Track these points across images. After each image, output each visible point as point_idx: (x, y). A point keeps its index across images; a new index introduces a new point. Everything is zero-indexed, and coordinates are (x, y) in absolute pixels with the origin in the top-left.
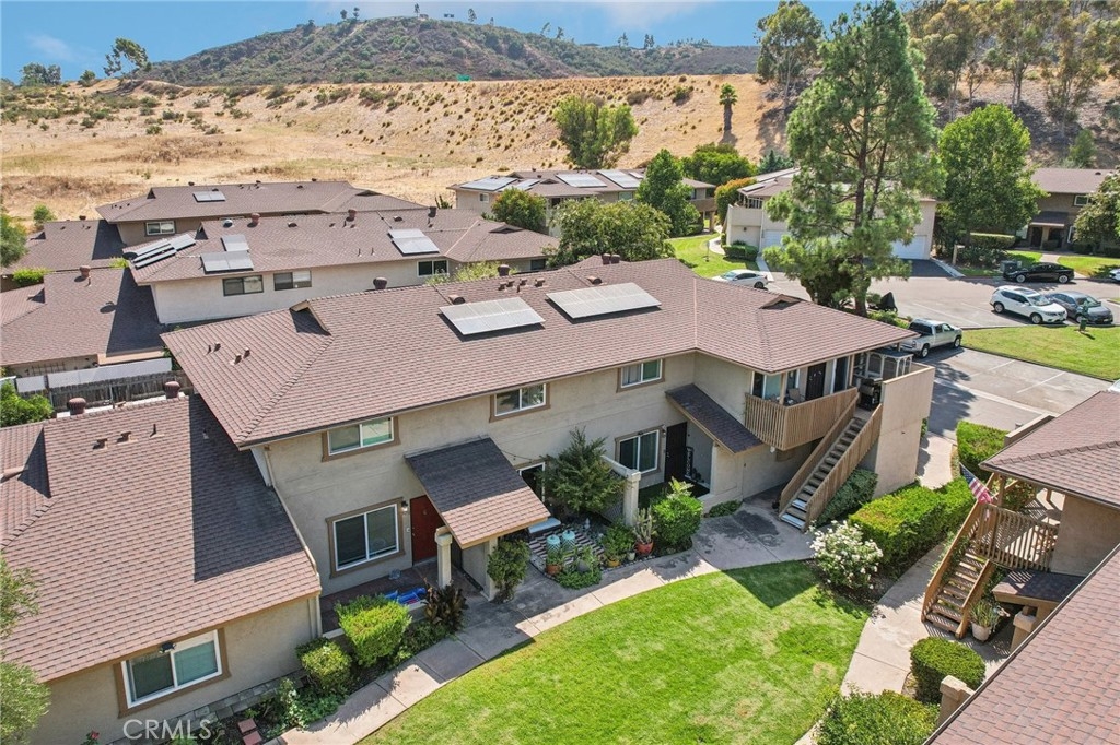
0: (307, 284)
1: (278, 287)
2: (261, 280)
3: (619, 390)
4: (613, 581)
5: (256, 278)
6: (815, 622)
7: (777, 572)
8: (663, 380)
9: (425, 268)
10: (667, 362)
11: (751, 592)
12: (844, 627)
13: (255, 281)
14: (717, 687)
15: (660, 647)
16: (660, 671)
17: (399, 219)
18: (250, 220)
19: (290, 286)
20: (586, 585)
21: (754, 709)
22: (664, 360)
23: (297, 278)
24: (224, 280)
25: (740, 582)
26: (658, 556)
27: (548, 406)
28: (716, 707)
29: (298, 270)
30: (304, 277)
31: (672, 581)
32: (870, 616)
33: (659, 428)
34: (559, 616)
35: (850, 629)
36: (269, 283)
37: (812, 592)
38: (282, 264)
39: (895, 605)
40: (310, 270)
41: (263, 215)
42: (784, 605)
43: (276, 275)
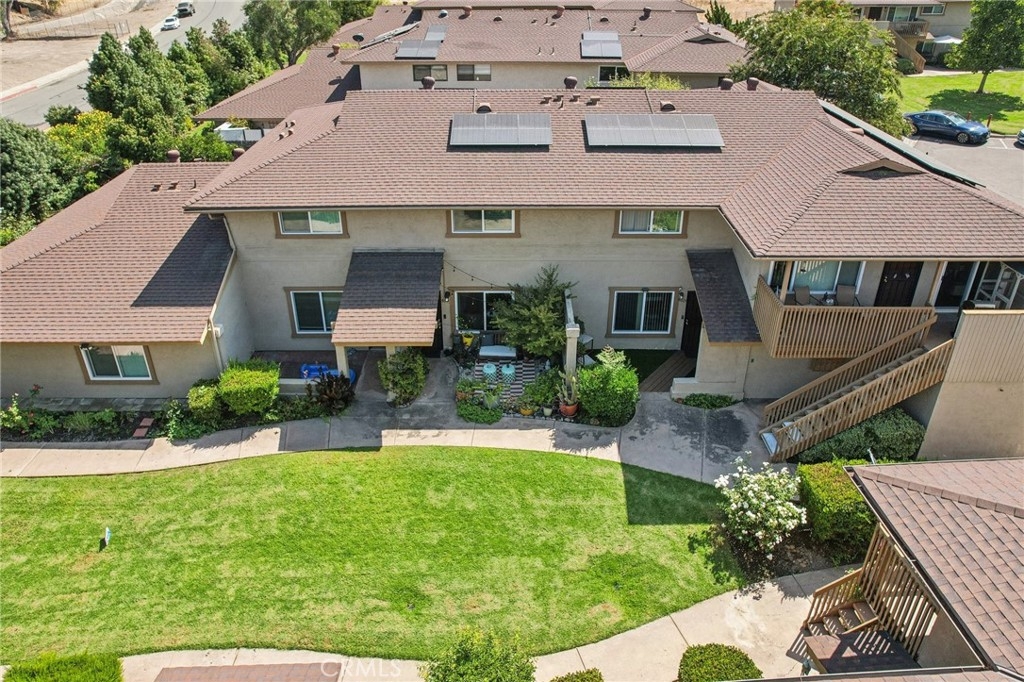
0: (487, 78)
1: (461, 78)
2: (446, 69)
3: (616, 235)
4: (506, 428)
5: (442, 67)
6: (662, 561)
7: (681, 491)
8: (684, 235)
9: (607, 73)
10: (691, 216)
11: (627, 497)
12: (689, 582)
13: (440, 70)
14: (479, 568)
15: (471, 506)
16: (448, 527)
17: (604, 20)
18: (555, 12)
19: (471, 78)
20: (477, 421)
21: (485, 608)
22: (687, 213)
23: (480, 70)
24: (414, 67)
25: (627, 482)
26: (577, 421)
27: (517, 234)
28: (456, 585)
29: (479, 63)
30: (486, 71)
31: (560, 451)
32: (740, 589)
33: (676, 289)
34: (425, 437)
35: (694, 589)
36: (453, 73)
37: (697, 530)
38: (466, 57)
39: (789, 593)
40: (492, 64)
41: (568, 8)
42: (650, 527)
43: (459, 66)
